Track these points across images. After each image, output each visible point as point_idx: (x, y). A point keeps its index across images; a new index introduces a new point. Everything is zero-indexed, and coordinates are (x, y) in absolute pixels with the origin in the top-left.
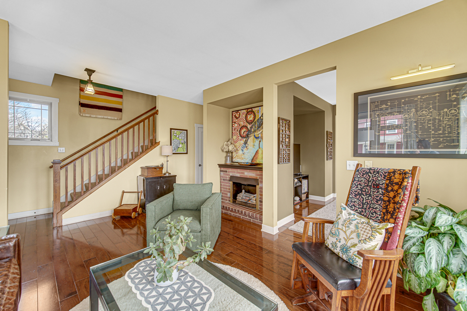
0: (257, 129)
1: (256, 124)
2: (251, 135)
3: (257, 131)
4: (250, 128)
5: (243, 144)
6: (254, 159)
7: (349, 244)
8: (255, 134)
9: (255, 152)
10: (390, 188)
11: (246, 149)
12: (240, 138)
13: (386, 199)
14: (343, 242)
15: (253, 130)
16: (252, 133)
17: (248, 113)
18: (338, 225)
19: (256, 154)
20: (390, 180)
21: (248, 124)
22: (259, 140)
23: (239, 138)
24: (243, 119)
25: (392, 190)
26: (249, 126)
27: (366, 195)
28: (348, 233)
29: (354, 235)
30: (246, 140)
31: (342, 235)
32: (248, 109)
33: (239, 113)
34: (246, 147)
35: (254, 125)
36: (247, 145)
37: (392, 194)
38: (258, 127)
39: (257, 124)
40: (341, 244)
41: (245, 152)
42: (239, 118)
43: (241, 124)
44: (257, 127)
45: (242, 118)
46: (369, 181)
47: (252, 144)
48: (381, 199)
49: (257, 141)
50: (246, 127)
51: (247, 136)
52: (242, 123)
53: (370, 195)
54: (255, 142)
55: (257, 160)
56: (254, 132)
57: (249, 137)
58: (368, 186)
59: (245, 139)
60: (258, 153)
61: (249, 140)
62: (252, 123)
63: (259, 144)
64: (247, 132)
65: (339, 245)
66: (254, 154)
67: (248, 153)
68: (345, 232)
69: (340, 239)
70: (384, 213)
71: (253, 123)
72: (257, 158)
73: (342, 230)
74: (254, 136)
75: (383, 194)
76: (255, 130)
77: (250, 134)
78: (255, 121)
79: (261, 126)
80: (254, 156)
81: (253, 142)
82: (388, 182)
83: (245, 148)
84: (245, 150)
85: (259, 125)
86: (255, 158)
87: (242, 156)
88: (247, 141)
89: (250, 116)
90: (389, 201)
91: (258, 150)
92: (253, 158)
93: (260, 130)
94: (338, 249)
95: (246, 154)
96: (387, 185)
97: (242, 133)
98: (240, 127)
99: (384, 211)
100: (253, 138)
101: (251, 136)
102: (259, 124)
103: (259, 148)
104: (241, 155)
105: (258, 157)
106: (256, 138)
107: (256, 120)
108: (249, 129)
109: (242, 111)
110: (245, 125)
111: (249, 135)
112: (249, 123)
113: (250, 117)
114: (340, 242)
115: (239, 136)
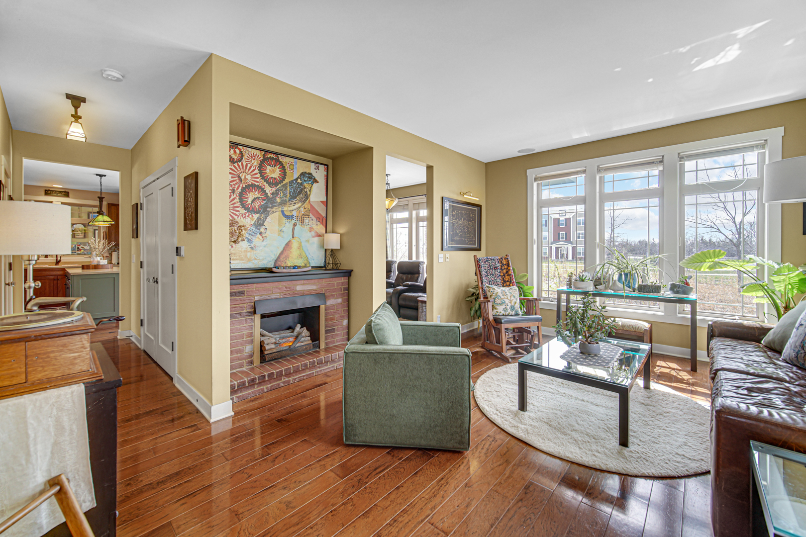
0: (289, 201)
1: (286, 189)
2: (274, 209)
3: (288, 203)
4: (271, 194)
5: (251, 225)
6: (281, 259)
7: (513, 304)
8: (283, 210)
9: (283, 245)
10: (503, 268)
11: (261, 237)
12: (243, 211)
13: (502, 274)
14: (509, 305)
15: (278, 200)
16: (276, 206)
17: (265, 159)
18: (500, 297)
19: (284, 249)
20: (502, 263)
21: (266, 185)
22: (293, 222)
23: (238, 211)
24: (252, 168)
25: (504, 269)
26: (269, 190)
27: (490, 275)
28: (509, 298)
29: (512, 298)
30: (259, 219)
31: (507, 301)
32: (267, 151)
33: (241, 152)
34: (261, 233)
35: (282, 190)
36: (262, 230)
37: (505, 271)
38: (290, 195)
39: (288, 189)
40: (509, 306)
41: (257, 245)
42: (240, 164)
43: (246, 179)
44: (288, 196)
45: (249, 166)
46: (490, 266)
47: (276, 228)
48: (500, 275)
49: (287, 224)
50: (262, 190)
51: (264, 210)
52: (249, 177)
53: (493, 275)
54: (283, 225)
55: (287, 261)
56: (281, 205)
57: (269, 212)
58: (490, 269)
59: (258, 215)
60: (291, 248)
61: (268, 219)
62: (276, 185)
63: (293, 229)
64: (265, 202)
65: (508, 307)
66: (281, 249)
67: (265, 246)
68: (507, 298)
69: (507, 304)
70: (503, 283)
71: (280, 185)
72: (287, 257)
73: (505, 298)
74: (283, 212)
75: (500, 272)
76: (283, 200)
77: (272, 207)
78: (284, 182)
79: (298, 195)
80: (282, 253)
81: (280, 224)
82: (501, 264)
83: (259, 236)
84: (257, 239)
85: (293, 194)
86: (283, 256)
87: (249, 254)
88: (264, 221)
89: (273, 170)
90: (504, 275)
91: (290, 241)
92: (279, 257)
93: (295, 203)
94: (509, 310)
95: (261, 248)
96: (501, 266)
97: (250, 201)
98: (243, 185)
99: (503, 281)
100: (279, 216)
101: (273, 212)
102: (294, 190)
103: (293, 237)
104: (246, 251)
105: (291, 255)
106: (287, 217)
107: (287, 181)
108: (269, 195)
109: (248, 149)
110: (257, 184)
111: (269, 208)
112: (270, 184)
113: (274, 172)
114: (508, 306)
115: (237, 205)
